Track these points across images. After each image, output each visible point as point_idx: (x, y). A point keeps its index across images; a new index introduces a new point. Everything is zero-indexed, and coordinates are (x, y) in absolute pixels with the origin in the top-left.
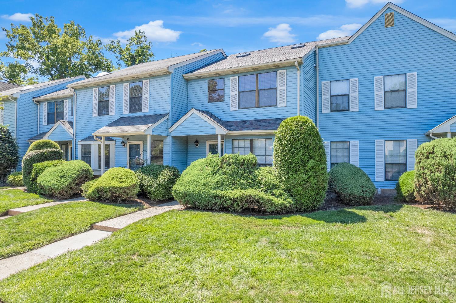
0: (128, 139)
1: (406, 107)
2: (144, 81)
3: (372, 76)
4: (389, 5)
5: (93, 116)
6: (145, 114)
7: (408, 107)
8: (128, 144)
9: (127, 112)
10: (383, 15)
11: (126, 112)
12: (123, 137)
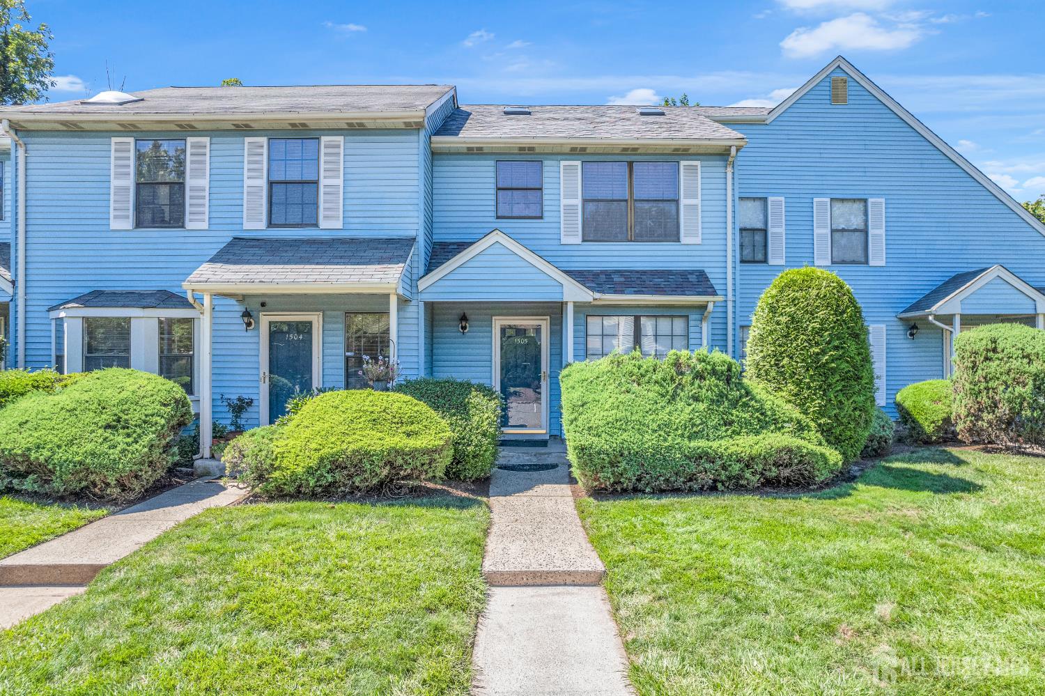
0: (263, 305)
1: (867, 262)
2: (325, 139)
3: (810, 196)
4: (839, 63)
5: (112, 227)
6: (327, 233)
7: (872, 263)
8: (265, 320)
9: (262, 225)
10: (828, 79)
11: (255, 223)
12: (242, 298)
